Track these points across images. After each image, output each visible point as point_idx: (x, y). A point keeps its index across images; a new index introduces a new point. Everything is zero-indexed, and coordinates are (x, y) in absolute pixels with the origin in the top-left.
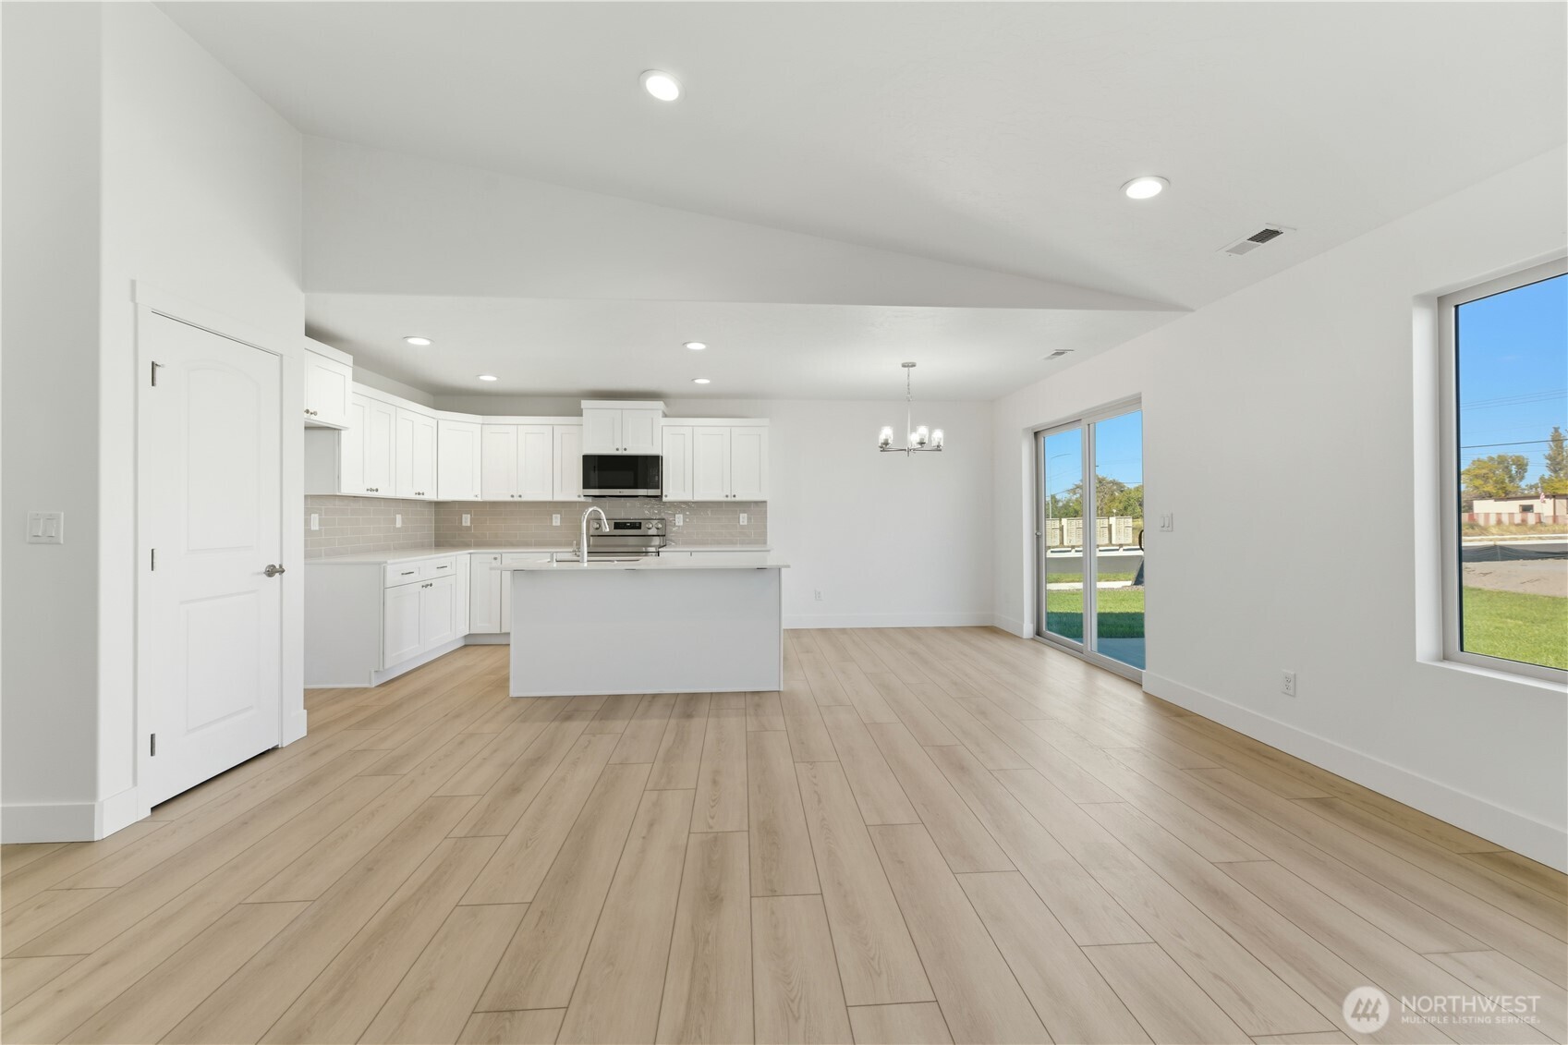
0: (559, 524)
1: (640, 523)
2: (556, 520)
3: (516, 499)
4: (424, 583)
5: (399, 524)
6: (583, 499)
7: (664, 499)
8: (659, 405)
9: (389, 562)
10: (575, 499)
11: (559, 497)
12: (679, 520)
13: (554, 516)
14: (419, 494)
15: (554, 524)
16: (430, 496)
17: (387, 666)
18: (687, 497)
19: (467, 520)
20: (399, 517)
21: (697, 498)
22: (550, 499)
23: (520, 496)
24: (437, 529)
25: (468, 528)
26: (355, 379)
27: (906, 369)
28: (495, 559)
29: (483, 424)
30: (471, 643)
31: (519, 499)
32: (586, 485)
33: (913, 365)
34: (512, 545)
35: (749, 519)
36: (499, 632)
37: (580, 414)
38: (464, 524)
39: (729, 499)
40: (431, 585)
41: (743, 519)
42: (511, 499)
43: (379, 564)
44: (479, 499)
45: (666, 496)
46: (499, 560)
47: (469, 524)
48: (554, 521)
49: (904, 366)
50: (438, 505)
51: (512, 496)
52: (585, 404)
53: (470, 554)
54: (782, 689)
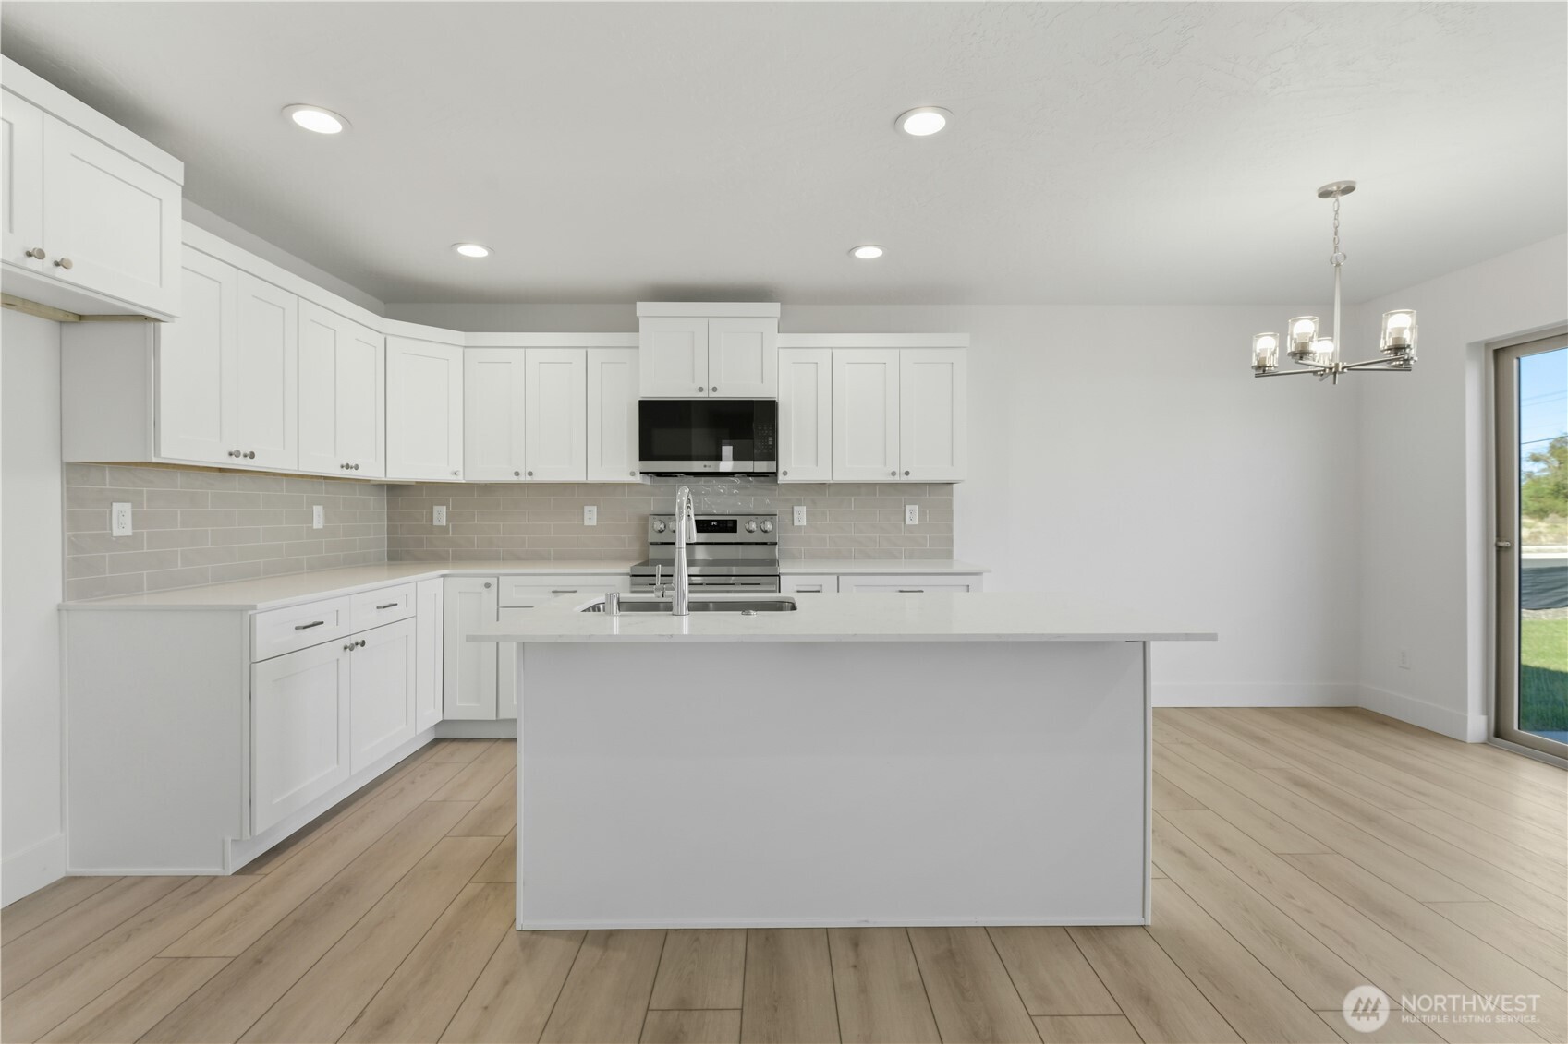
0: (594, 523)
1: (735, 522)
2: (591, 516)
3: (524, 478)
4: (348, 642)
5: (318, 523)
6: (638, 479)
7: (781, 479)
8: (773, 308)
9: (260, 606)
10: (627, 479)
11: (596, 476)
12: (801, 516)
13: (586, 508)
14: (348, 467)
15: (587, 523)
16: (372, 470)
17: (259, 829)
18: (824, 476)
19: (441, 515)
20: (318, 511)
21: (840, 477)
22: (581, 478)
23: (530, 474)
24: (391, 531)
25: (444, 530)
26: (186, 216)
27: (1330, 201)
28: (488, 586)
29: (465, 347)
30: (444, 739)
31: (528, 479)
32: (646, 454)
33: (1349, 189)
34: (517, 558)
35: (922, 515)
36: (495, 719)
37: (635, 329)
38: (436, 523)
39: (897, 479)
40: (363, 644)
41: (912, 514)
42: (514, 479)
43: (241, 610)
44: (460, 479)
45: (785, 473)
46: (494, 588)
47: (444, 523)
48: (586, 516)
49: (1325, 194)
50: (394, 490)
51: (517, 474)
52: (643, 308)
53: (444, 576)
54: (1149, 922)
